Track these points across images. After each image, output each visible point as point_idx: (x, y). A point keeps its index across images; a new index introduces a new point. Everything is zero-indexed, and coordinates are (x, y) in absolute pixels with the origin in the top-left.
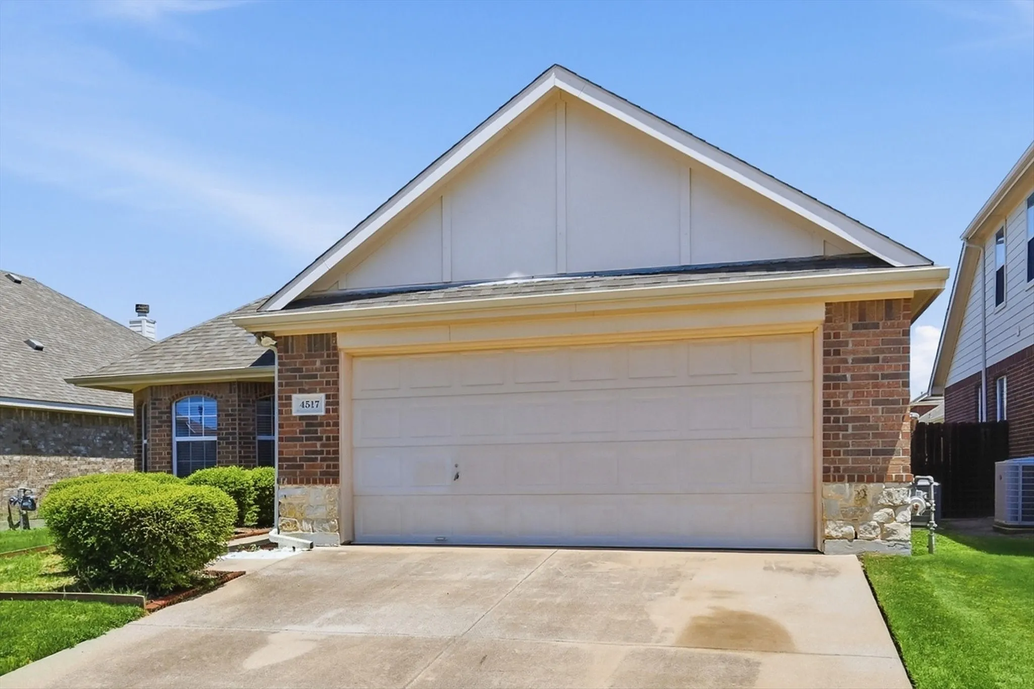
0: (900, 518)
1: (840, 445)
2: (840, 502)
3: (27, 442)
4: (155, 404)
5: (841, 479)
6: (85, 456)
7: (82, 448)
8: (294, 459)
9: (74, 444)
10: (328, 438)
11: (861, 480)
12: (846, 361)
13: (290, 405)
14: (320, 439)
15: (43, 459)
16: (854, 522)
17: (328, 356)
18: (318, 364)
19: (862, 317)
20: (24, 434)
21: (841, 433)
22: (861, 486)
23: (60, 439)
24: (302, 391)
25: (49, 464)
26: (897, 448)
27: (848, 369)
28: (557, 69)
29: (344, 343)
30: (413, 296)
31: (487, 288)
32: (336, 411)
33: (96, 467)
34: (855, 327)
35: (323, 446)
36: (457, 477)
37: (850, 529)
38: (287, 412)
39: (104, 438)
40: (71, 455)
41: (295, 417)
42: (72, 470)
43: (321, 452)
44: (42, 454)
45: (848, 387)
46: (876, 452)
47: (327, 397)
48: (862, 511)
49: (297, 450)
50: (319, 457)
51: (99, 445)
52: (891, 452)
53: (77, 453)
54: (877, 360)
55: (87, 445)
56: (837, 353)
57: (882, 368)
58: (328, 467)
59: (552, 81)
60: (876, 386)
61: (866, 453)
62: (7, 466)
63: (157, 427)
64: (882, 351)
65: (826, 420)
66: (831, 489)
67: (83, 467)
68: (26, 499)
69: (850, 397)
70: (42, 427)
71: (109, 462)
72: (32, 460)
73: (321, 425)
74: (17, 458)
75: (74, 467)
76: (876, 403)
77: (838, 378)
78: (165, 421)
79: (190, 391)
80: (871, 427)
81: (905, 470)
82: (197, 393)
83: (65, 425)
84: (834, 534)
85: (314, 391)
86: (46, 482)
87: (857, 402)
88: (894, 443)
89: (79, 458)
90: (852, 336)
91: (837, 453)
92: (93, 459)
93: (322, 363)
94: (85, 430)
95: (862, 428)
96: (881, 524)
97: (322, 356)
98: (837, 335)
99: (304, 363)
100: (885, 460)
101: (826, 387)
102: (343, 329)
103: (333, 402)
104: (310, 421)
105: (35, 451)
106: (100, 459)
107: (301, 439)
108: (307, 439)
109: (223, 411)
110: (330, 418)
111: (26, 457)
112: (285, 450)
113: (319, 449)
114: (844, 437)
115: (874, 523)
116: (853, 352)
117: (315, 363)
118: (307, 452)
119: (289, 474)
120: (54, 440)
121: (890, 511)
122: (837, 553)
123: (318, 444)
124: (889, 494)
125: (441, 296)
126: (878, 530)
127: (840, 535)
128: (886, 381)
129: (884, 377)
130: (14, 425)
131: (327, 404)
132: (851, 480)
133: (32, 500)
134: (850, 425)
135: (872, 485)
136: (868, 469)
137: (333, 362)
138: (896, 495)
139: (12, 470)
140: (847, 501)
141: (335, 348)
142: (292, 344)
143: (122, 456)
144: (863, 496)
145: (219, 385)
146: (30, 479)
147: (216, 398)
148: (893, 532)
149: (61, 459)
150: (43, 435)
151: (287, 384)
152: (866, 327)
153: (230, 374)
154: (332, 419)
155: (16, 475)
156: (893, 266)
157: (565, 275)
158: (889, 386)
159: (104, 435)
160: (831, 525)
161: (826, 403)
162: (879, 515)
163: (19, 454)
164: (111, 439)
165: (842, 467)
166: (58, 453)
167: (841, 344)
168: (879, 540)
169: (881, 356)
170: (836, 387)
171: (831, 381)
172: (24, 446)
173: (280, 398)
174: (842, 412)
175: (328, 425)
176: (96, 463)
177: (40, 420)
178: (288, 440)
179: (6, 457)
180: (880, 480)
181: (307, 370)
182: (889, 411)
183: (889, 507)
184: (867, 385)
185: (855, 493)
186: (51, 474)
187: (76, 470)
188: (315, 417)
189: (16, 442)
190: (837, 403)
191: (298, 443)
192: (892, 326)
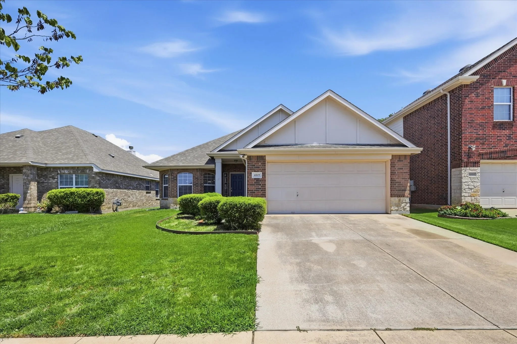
0: (407, 205)
1: (395, 188)
2: (395, 202)
3: (117, 185)
4: (172, 174)
5: (395, 196)
6: (132, 189)
7: (131, 187)
8: (253, 191)
9: (129, 186)
10: (263, 185)
11: (399, 197)
12: (396, 169)
13: (251, 175)
14: (261, 185)
15: (121, 190)
16: (397, 206)
17: (263, 162)
18: (260, 164)
19: (399, 159)
20: (117, 183)
21: (395, 186)
22: (399, 198)
23: (126, 184)
24: (255, 171)
25: (123, 192)
26: (407, 189)
27: (396, 171)
28: (330, 91)
29: (267, 158)
30: (289, 147)
31: (309, 146)
32: (265, 177)
33: (135, 193)
34: (398, 161)
35: (261, 187)
36: (298, 195)
37: (397, 208)
38: (250, 177)
39: (136, 184)
40: (129, 189)
41: (253, 179)
42: (129, 194)
43: (261, 189)
44: (121, 189)
45: (396, 175)
46: (402, 190)
47: (263, 173)
48: (399, 204)
49: (253, 188)
50: (260, 190)
51: (135, 186)
52: (406, 190)
53: (130, 189)
54: (402, 169)
55: (132, 186)
56: (394, 167)
57: (404, 171)
58: (263, 192)
59: (328, 94)
60: (402, 175)
61: (400, 190)
62: (112, 192)
63: (173, 181)
64: (404, 167)
65: (391, 183)
66: (393, 199)
67: (132, 193)
68: (118, 202)
69: (397, 177)
70: (121, 180)
71: (138, 191)
72: (119, 190)
73: (261, 181)
74: (115, 190)
75: (129, 193)
76: (402, 179)
77: (394, 173)
78: (175, 180)
79: (184, 171)
80: (401, 184)
81: (408, 194)
82: (186, 171)
83: (127, 180)
84: (393, 209)
85: (259, 171)
86: (122, 197)
87: (398, 178)
88: (406, 188)
89: (130, 190)
90: (397, 163)
91: (394, 190)
92: (134, 191)
93: (261, 164)
94: (132, 182)
95: (400, 184)
96: (403, 207)
97: (261, 162)
98: (394, 163)
99: (256, 164)
100: (404, 192)
101: (391, 175)
102: (268, 155)
103: (264, 174)
104: (257, 180)
105: (119, 188)
106: (135, 191)
107: (254, 185)
108: (256, 185)
109: (195, 177)
110: (263, 179)
111: (117, 190)
112: (250, 188)
113: (260, 187)
114: (396, 186)
115: (402, 207)
116: (397, 167)
117: (259, 164)
118: (256, 189)
119: (251, 195)
120: (125, 184)
121: (405, 204)
122: (394, 214)
123: (260, 186)
124: (405, 200)
125: (296, 147)
126: (403, 208)
127: (395, 210)
128: (405, 174)
129: (404, 173)
130: (114, 180)
131: (263, 175)
132: (397, 197)
133: (120, 203)
134: (397, 184)
135: (401, 198)
136: (400, 194)
137: (264, 164)
138: (407, 200)
139: (114, 193)
140: (396, 201)
141: (265, 160)
142: (252, 158)
143: (141, 190)
144: (400, 200)
145: (193, 170)
146: (118, 196)
147: (192, 173)
148: (406, 209)
149: (126, 190)
150: (121, 183)
151: (250, 169)
152: (400, 161)
153: (198, 166)
154: (264, 179)
155: (115, 195)
156: (408, 147)
157: (328, 144)
158: (405, 175)
159: (136, 183)
160: (393, 207)
161: (391, 179)
162: (403, 205)
163: (115, 189)
164: (138, 185)
165: (395, 193)
166: (125, 189)
167: (395, 165)
168: (403, 211)
169: (403, 168)
170: (394, 175)
171: (392, 173)
172: (117, 186)
173: (248, 173)
174: (395, 181)
175: (263, 181)
176: (135, 192)
177: (121, 178)
178: (250, 185)
179: (112, 189)
180: (404, 197)
181: (256, 165)
182: (405, 181)
183: (405, 203)
184: (400, 175)
185: (398, 200)
186: (123, 195)
187: (130, 194)
188: (259, 179)
189: (114, 185)
190: (394, 179)
191: (254, 186)
192: (406, 161)
